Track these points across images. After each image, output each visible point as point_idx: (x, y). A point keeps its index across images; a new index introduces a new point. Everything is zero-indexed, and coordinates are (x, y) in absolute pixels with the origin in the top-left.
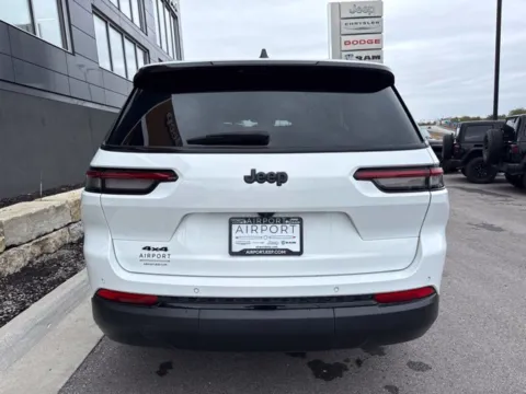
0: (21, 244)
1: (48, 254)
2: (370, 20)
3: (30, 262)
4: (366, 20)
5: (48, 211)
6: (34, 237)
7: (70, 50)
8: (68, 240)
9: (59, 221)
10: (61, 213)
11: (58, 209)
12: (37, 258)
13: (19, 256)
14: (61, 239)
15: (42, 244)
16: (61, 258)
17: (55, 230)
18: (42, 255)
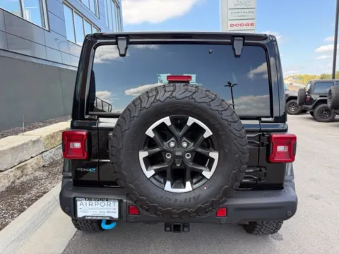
0: (6, 170)
1: (26, 175)
2: (248, 10)
3: (13, 183)
4: (245, 10)
5: (27, 144)
6: (16, 164)
7: (47, 28)
8: (42, 164)
9: (34, 151)
10: (36, 145)
11: (34, 142)
12: (19, 179)
13: (5, 179)
14: (36, 164)
15: (22, 169)
16: (36, 179)
17: (32, 157)
18: (22, 176)
